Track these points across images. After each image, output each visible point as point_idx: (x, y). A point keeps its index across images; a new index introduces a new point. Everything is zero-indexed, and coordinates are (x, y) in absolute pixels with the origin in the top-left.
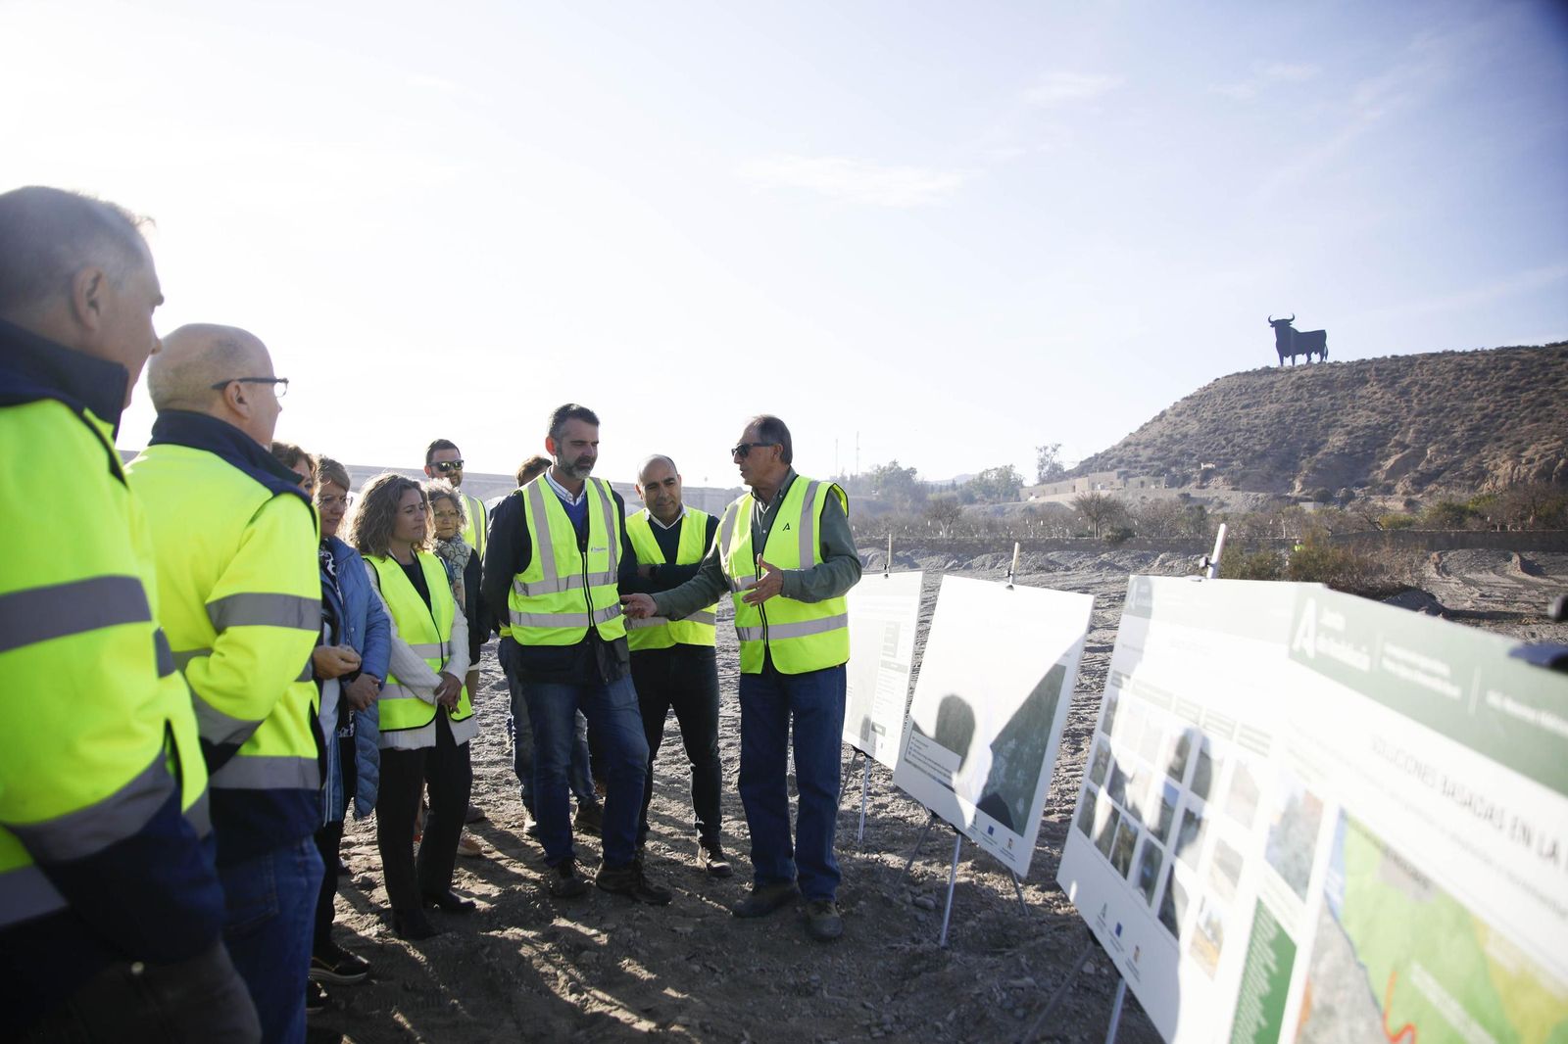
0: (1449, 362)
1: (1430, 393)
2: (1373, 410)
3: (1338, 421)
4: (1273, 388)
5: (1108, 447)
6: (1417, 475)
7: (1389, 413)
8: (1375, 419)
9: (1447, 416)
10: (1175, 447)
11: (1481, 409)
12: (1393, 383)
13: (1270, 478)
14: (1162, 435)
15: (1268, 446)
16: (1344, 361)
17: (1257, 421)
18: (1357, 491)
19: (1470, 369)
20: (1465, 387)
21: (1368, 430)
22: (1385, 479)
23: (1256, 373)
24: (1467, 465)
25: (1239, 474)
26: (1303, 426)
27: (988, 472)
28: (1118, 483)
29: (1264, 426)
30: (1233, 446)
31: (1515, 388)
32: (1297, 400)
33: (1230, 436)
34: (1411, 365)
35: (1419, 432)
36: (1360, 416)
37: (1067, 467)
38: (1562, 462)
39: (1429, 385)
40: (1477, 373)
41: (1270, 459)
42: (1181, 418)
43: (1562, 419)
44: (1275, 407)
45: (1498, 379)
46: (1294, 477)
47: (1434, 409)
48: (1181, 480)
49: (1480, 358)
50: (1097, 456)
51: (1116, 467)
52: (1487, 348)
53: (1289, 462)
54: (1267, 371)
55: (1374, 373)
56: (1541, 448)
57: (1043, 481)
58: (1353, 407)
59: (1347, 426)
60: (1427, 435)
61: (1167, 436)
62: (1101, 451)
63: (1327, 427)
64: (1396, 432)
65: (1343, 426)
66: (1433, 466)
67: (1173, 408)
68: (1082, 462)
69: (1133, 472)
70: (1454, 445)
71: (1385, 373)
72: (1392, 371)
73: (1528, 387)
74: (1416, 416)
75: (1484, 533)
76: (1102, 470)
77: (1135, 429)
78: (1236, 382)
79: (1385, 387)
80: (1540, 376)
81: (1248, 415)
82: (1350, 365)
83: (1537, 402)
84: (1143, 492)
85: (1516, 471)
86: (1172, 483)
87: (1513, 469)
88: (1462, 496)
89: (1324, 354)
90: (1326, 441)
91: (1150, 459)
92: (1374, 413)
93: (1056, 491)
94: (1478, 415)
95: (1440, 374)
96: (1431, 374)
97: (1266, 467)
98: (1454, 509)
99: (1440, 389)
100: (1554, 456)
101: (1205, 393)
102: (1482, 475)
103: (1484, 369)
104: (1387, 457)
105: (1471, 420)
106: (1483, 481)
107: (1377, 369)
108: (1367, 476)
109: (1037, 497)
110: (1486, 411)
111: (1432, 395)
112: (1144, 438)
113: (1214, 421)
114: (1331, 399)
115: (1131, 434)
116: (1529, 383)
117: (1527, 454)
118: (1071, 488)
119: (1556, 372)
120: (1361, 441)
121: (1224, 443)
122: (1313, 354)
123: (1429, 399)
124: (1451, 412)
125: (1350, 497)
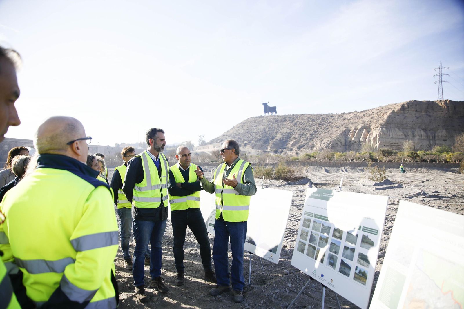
0: (306, 117)
1: (301, 124)
2: (288, 128)
3: (279, 131)
4: (263, 121)
5: (218, 136)
6: (299, 146)
7: (292, 129)
8: (289, 131)
9: (305, 131)
10: (237, 137)
11: (313, 129)
12: (293, 121)
13: (262, 146)
14: (233, 133)
15: (261, 137)
16: (281, 115)
17: (258, 130)
18: (284, 150)
19: (311, 119)
20: (310, 123)
21: (286, 134)
22: (291, 147)
23: (259, 117)
24: (310, 144)
25: (254, 145)
26: (270, 132)
29: (260, 132)
30: (252, 137)
31: (321, 124)
32: (269, 125)
33: (251, 134)
34: (297, 117)
35: (299, 135)
36: (285, 130)
37: (207, 142)
39: (301, 122)
40: (313, 120)
41: (262, 141)
42: (238, 129)
43: (331, 133)
44: (263, 127)
45: (317, 122)
46: (268, 146)
47: (303, 129)
49: (313, 116)
50: (215, 139)
52: (315, 114)
53: (267, 141)
54: (262, 117)
56: (327, 140)
57: (200, 145)
58: (283, 127)
59: (281, 132)
60: (301, 135)
61: (235, 133)
62: (216, 137)
63: (277, 132)
64: (293, 135)
65: (280, 132)
66: (302, 144)
67: (236, 126)
68: (211, 140)
70: (307, 138)
71: (291, 119)
72: (292, 118)
73: (324, 124)
74: (299, 130)
75: (316, 162)
76: (217, 142)
77: (226, 131)
78: (253, 119)
79: (291, 122)
80: (326, 122)
82: (282, 116)
83: (326, 128)
85: (321, 146)
87: (321, 145)
88: (310, 152)
89: (276, 113)
90: (276, 136)
92: (288, 129)
93: (204, 148)
95: (304, 120)
96: (302, 120)
97: (261, 143)
98: (309, 155)
99: (304, 124)
100: (329, 142)
101: (245, 122)
102: (313, 146)
103: (314, 119)
104: (292, 141)
105: (311, 132)
106: (314, 148)
107: (289, 118)
108: (286, 146)
109: (198, 150)
110: (314, 130)
111: (302, 125)
112: (228, 134)
113: (247, 130)
114: (278, 125)
115: (225, 133)
117: (324, 141)
118: (208, 148)
119: (330, 121)
120: (285, 137)
121: (250, 136)
122: (273, 113)
123: (301, 126)
124: (306, 130)
125: (282, 152)
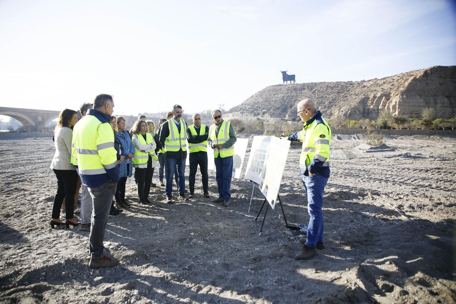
0: (325, 85)
1: (320, 93)
2: (306, 97)
4: (281, 90)
5: (238, 105)
9: (324, 99)
10: (255, 105)
11: (332, 97)
12: (311, 90)
13: (280, 114)
14: (252, 102)
15: (280, 105)
16: (299, 83)
17: (277, 99)
19: (330, 87)
20: (328, 91)
23: (278, 86)
24: (328, 112)
25: (272, 113)
26: (289, 100)
27: (204, 111)
28: (240, 115)
29: (279, 100)
30: (271, 105)
31: (339, 92)
32: (288, 93)
33: (270, 102)
34: (316, 85)
35: (317, 103)
38: (349, 112)
39: (320, 91)
40: (331, 88)
41: (280, 109)
42: (257, 97)
43: (350, 101)
44: (282, 95)
45: (336, 90)
46: (286, 114)
47: (321, 97)
48: (257, 114)
49: (332, 84)
50: (235, 107)
51: (240, 111)
52: (334, 82)
53: (285, 110)
54: (280, 85)
55: (307, 87)
56: (345, 108)
60: (320, 104)
61: (254, 102)
63: (295, 101)
67: (255, 95)
68: (230, 109)
69: (244, 112)
70: (325, 107)
71: (309, 87)
72: (311, 87)
74: (317, 98)
76: (236, 111)
77: (245, 100)
78: (272, 88)
79: (309, 91)
80: (345, 90)
81: (275, 97)
82: (301, 84)
83: (344, 96)
84: (247, 117)
86: (255, 115)
87: (338, 113)
89: (294, 81)
90: (294, 105)
91: (249, 109)
94: (331, 99)
95: (323, 88)
96: (321, 88)
97: (279, 111)
99: (322, 92)
101: (263, 91)
102: (331, 114)
103: (333, 87)
105: (329, 100)
106: (332, 116)
107: (307, 86)
112: (247, 102)
113: (266, 98)
114: (296, 93)
116: (343, 91)
117: (342, 109)
118: (227, 116)
119: (349, 89)
121: (268, 104)
122: (292, 81)
